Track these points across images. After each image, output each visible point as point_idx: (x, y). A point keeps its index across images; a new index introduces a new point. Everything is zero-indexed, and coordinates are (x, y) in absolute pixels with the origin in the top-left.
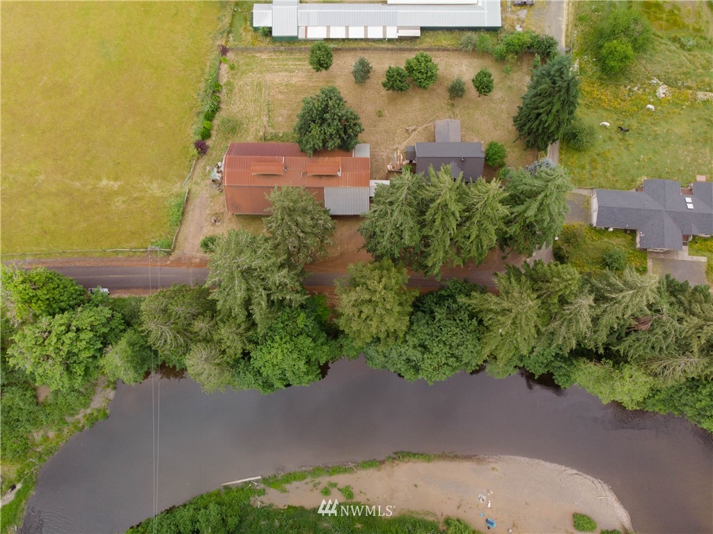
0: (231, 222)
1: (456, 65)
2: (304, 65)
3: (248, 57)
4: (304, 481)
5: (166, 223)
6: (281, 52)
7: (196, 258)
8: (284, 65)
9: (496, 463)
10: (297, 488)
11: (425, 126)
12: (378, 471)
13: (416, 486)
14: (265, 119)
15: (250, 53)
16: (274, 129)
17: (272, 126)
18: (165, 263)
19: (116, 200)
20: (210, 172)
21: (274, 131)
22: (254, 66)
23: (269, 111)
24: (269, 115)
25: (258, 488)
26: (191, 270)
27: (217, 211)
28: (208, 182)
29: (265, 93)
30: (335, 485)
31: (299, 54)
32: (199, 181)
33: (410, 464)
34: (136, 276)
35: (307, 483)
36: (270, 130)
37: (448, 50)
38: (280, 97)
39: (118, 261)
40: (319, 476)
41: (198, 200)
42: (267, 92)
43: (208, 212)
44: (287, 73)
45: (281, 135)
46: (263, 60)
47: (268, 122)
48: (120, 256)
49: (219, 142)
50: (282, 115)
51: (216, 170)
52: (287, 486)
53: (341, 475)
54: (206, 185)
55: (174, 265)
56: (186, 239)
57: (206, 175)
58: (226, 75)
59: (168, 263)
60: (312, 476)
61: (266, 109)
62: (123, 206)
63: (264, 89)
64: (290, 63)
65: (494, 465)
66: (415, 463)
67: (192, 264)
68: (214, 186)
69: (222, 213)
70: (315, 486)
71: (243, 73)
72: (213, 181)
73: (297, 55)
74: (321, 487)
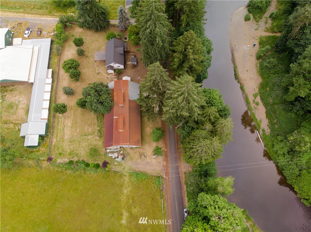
0: (144, 148)
1: (67, 56)
2: (61, 121)
3: (54, 149)
4: (255, 113)
5: (146, 182)
6: (53, 132)
7: (163, 163)
8: (61, 130)
9: (233, 45)
10: (258, 116)
11: (96, 67)
12: (244, 85)
13: (247, 71)
14: (90, 137)
15: (52, 148)
16: (95, 132)
17: (94, 133)
18: (168, 180)
19: (134, 213)
20: (118, 162)
21: (97, 132)
22: (60, 145)
23: (86, 135)
24: (88, 135)
25: (262, 132)
26: (170, 165)
27: (139, 156)
28: (123, 162)
29: (75, 138)
30: (254, 101)
31: (55, 124)
32: (123, 167)
33: (239, 73)
34: (175, 195)
35: (256, 112)
36: (96, 133)
37: (60, 59)
38: (78, 130)
39: (168, 206)
40: (251, 108)
41: (133, 166)
42: (75, 137)
43: (139, 161)
44: (65, 128)
45: (99, 128)
46: (57, 141)
47: (91, 135)
48: (165, 205)
49: (102, 159)
50: (88, 129)
51: (117, 159)
52: (259, 120)
53: (249, 99)
54: (125, 163)
55: (168, 174)
56: (154, 170)
57: (120, 164)
58: (64, 159)
59: (167, 178)
60: (252, 110)
61: (85, 137)
62: (137, 207)
63: (73, 139)
64: (60, 127)
65: (234, 46)
66: (238, 72)
67: (167, 165)
68: (125, 159)
69: (140, 153)
70: (256, 109)
71: (63, 151)
72: (123, 159)
73: (56, 124)
74: (256, 106)
